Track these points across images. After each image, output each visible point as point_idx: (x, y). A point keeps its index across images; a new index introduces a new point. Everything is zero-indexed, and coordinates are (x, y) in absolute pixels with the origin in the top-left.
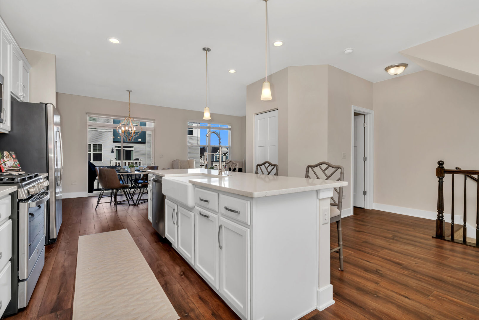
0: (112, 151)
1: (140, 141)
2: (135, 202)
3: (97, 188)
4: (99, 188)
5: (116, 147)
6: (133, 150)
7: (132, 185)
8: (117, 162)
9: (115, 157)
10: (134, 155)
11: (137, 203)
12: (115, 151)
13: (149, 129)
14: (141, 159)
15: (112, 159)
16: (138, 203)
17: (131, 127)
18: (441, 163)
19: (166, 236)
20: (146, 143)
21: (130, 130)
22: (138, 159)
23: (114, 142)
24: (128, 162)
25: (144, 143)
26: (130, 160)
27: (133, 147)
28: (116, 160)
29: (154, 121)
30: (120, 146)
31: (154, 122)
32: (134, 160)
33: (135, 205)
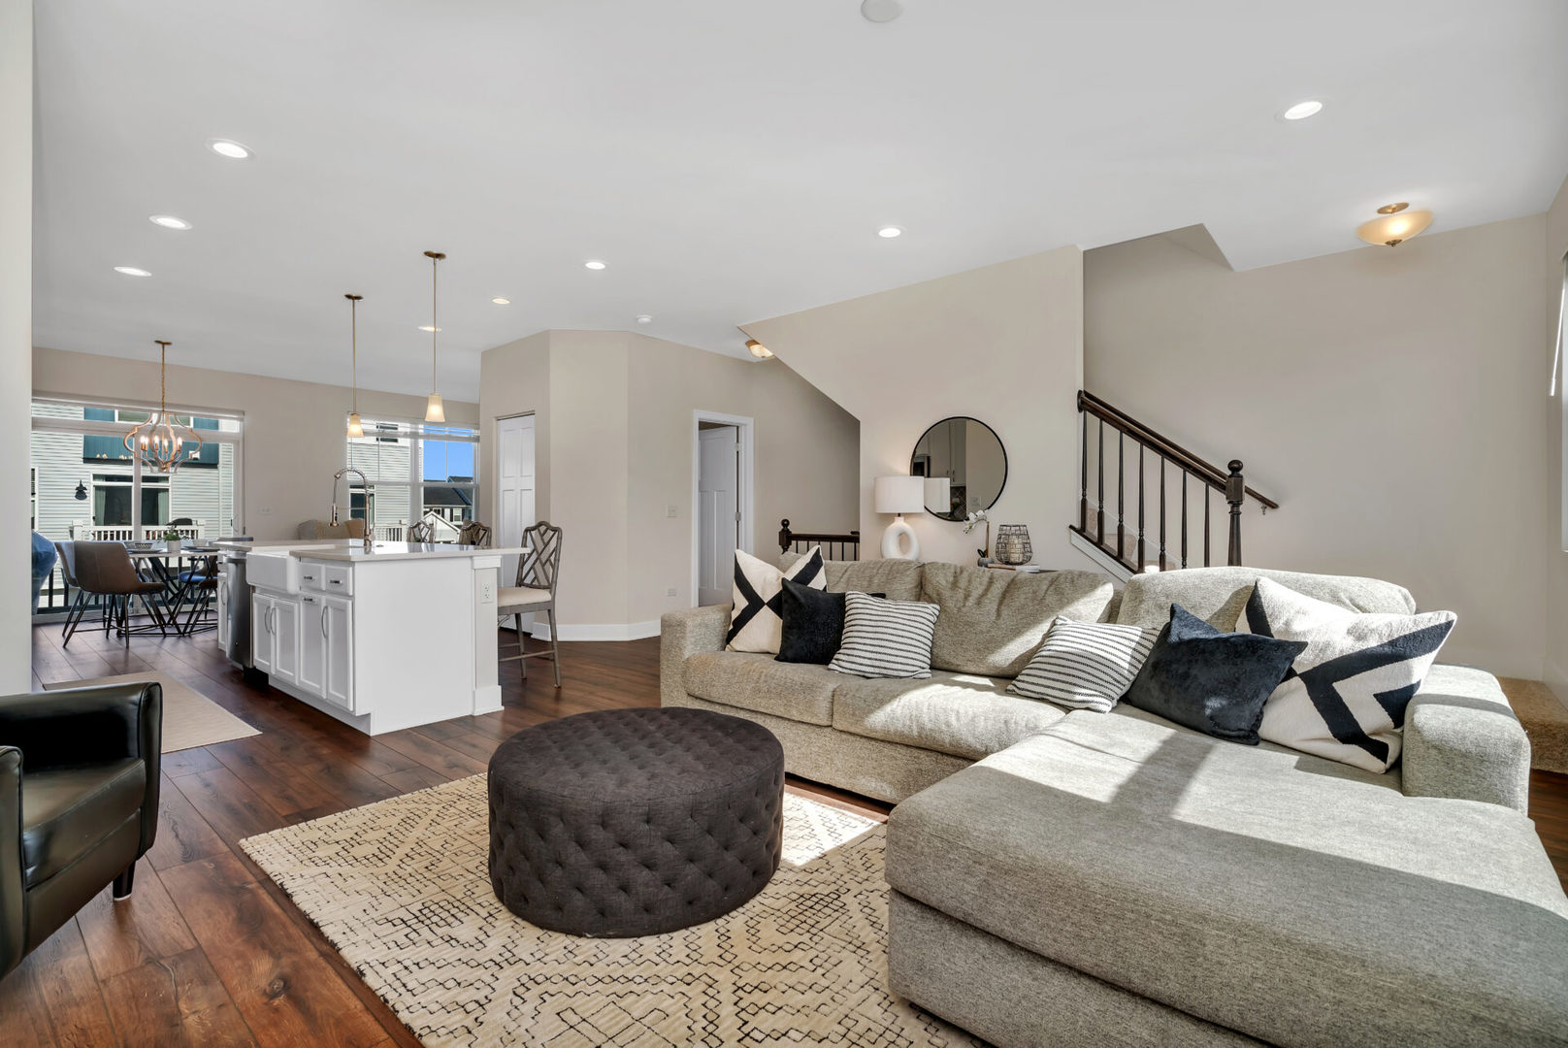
0: (81, 493)
1: (196, 459)
2: (182, 630)
3: (47, 606)
4: (54, 605)
5: (96, 477)
6: (167, 490)
7: (169, 593)
8: (100, 532)
9: (92, 514)
10: (173, 508)
11: (188, 630)
12: (91, 493)
13: (228, 438)
14: (200, 522)
15: (77, 522)
16: (191, 631)
17: (167, 436)
18: (785, 523)
19: (255, 664)
20: (220, 466)
21: (166, 443)
22: (188, 522)
23: (87, 460)
24: (148, 532)
25: (214, 465)
26: (157, 524)
27: (166, 479)
28: (96, 524)
29: (241, 413)
30: (131, 477)
31: (241, 420)
32: (169, 524)
33: (181, 634)
